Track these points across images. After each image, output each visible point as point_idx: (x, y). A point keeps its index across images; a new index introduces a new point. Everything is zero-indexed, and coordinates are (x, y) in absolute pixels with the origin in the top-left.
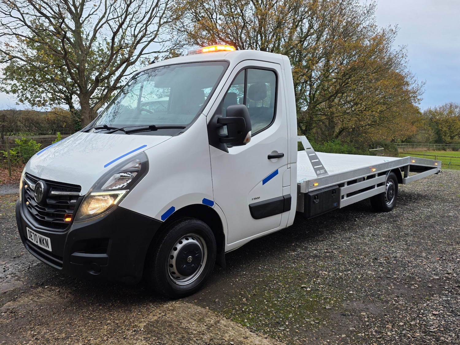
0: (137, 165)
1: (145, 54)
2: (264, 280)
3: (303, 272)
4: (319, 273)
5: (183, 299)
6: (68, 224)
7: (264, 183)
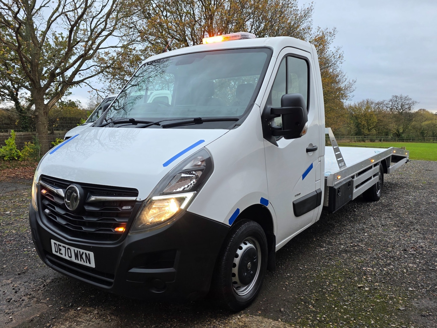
0: (200, 163)
1: (102, 48)
2: (314, 281)
3: (347, 269)
4: (363, 270)
5: (245, 311)
6: (119, 234)
7: (303, 178)
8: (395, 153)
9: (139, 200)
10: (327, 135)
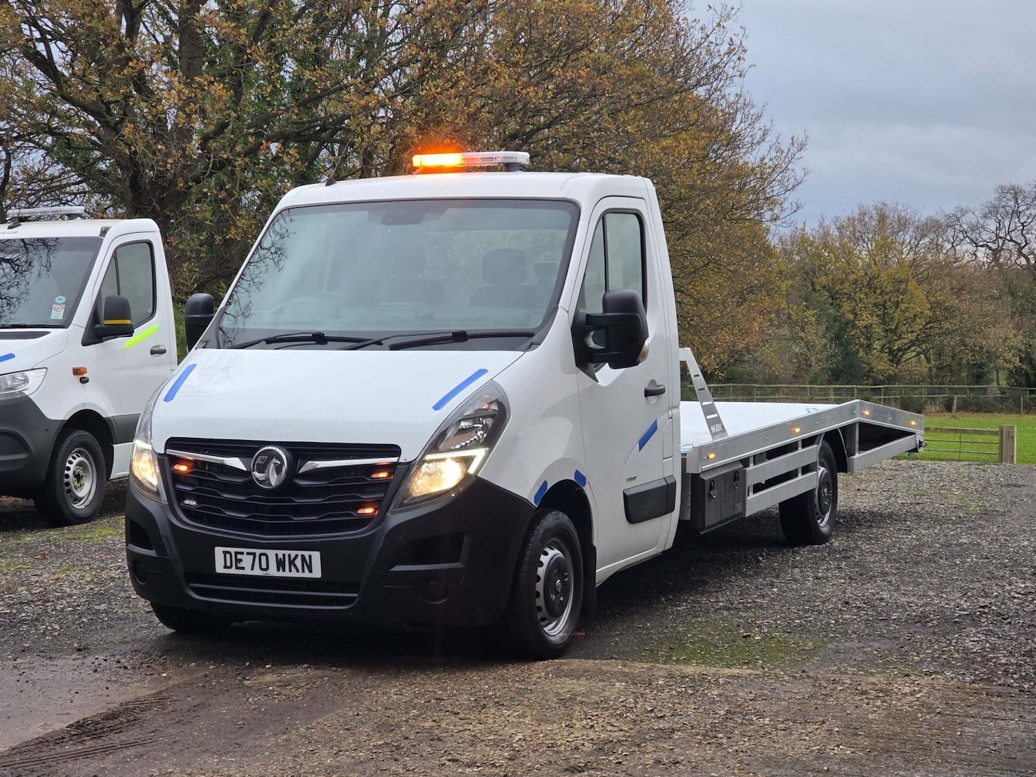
0: (486, 406)
2: (666, 636)
4: (756, 623)
6: (367, 520)
7: (641, 448)
8: (867, 417)
9: (404, 461)
10: (684, 367)
